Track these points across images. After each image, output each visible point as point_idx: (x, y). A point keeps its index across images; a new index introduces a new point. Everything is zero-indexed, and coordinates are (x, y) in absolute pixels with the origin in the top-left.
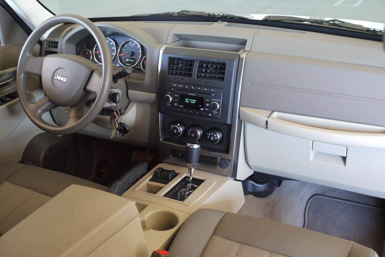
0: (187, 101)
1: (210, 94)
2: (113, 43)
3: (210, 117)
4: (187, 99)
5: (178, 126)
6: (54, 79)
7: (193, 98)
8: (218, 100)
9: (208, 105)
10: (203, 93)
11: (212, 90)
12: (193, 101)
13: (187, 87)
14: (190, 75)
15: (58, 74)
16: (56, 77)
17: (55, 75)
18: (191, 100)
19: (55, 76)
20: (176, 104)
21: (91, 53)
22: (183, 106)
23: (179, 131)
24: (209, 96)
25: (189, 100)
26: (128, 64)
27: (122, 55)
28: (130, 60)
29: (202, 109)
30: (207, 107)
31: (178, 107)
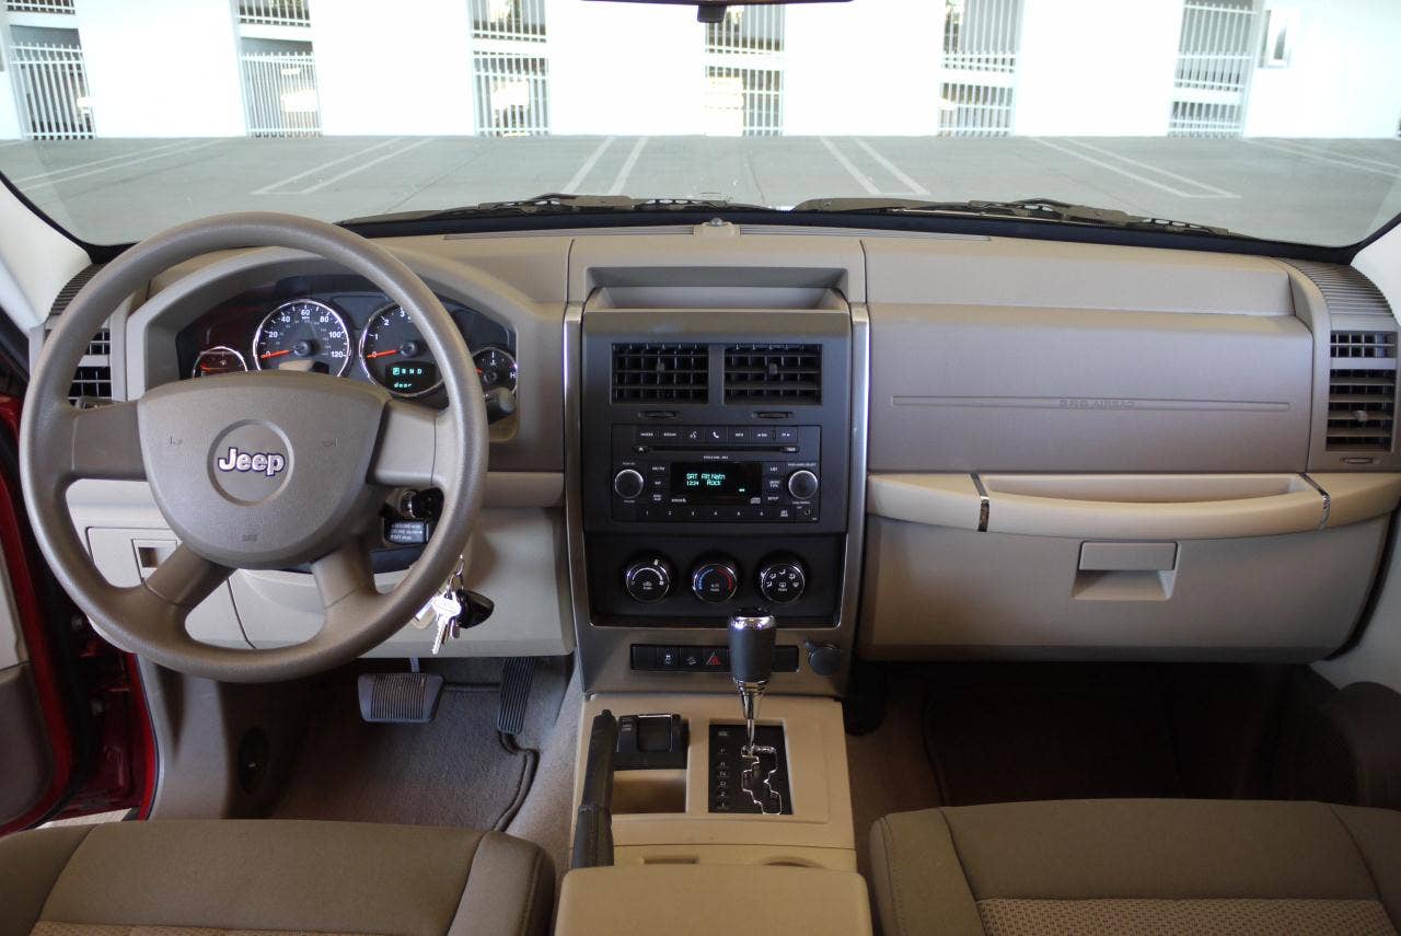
0: (692, 480)
1: (777, 449)
2: (331, 316)
3: (784, 520)
4: (690, 476)
5: (657, 568)
6: (216, 471)
7: (713, 467)
8: (808, 465)
9: (774, 484)
10: (754, 449)
11: (784, 435)
12: (715, 480)
13: (693, 435)
14: (702, 396)
15: (233, 451)
16: (227, 462)
17: (217, 455)
18: (705, 476)
19: (222, 462)
20: (657, 497)
21: (241, 358)
22: (684, 500)
23: (662, 583)
24: (778, 456)
25: (699, 477)
26: (401, 386)
27: (374, 354)
28: (408, 371)
29: (756, 500)
30: (774, 492)
31: (666, 503)
